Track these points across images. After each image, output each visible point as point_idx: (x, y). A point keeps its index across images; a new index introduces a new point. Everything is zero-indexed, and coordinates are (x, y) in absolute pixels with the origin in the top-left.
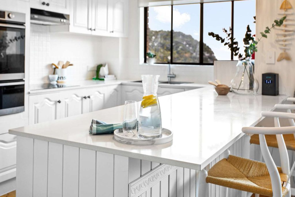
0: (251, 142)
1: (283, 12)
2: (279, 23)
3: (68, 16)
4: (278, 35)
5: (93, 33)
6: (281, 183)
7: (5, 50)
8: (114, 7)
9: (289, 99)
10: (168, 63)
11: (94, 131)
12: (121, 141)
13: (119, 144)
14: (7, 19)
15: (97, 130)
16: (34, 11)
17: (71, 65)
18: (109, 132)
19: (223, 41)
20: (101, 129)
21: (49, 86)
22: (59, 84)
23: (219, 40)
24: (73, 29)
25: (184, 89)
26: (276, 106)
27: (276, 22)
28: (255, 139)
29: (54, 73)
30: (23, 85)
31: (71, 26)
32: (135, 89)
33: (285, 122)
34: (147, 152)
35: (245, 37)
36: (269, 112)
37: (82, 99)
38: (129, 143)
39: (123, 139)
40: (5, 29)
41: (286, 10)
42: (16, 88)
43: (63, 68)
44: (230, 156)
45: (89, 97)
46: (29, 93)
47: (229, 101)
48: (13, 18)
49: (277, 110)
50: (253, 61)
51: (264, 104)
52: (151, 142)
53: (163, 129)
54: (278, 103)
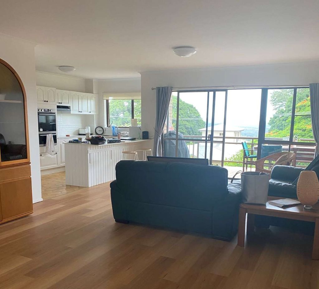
3: (70, 107)
5: (81, 113)
8: (91, 100)
16: (58, 107)
30: (56, 135)
31: (71, 111)
46: (58, 138)
48: (52, 111)
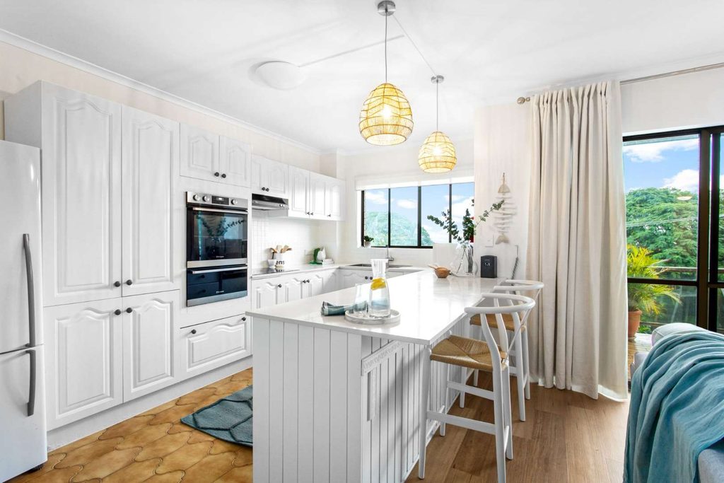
0: (471, 323)
1: (501, 195)
2: (497, 207)
3: (287, 200)
4: (496, 218)
5: (312, 217)
6: (501, 359)
7: (223, 235)
8: (331, 190)
9: (507, 281)
10: (386, 247)
11: (327, 312)
12: (353, 321)
13: (351, 324)
14: (230, 205)
15: (329, 311)
16: (255, 197)
17: (290, 249)
18: (341, 313)
19: (442, 224)
20: (333, 310)
21: (268, 270)
22: (278, 269)
23: (438, 223)
24: (291, 214)
25: (403, 272)
26: (495, 287)
27: (494, 205)
28: (475, 320)
29: (273, 258)
30: (246, 270)
31: (290, 211)
32: (355, 273)
33: (503, 302)
34: (378, 330)
35: (463, 221)
36: (489, 294)
37: (301, 283)
38: (361, 322)
39: (355, 319)
40: (222, 214)
41: (504, 193)
42: (235, 273)
43: (281, 252)
44: (452, 336)
45: (308, 281)
46: (251, 277)
47: (448, 284)
48: (237, 205)
49: (496, 291)
50: (472, 244)
51: (483, 286)
52: (382, 322)
53: (392, 310)
54: (496, 285)
